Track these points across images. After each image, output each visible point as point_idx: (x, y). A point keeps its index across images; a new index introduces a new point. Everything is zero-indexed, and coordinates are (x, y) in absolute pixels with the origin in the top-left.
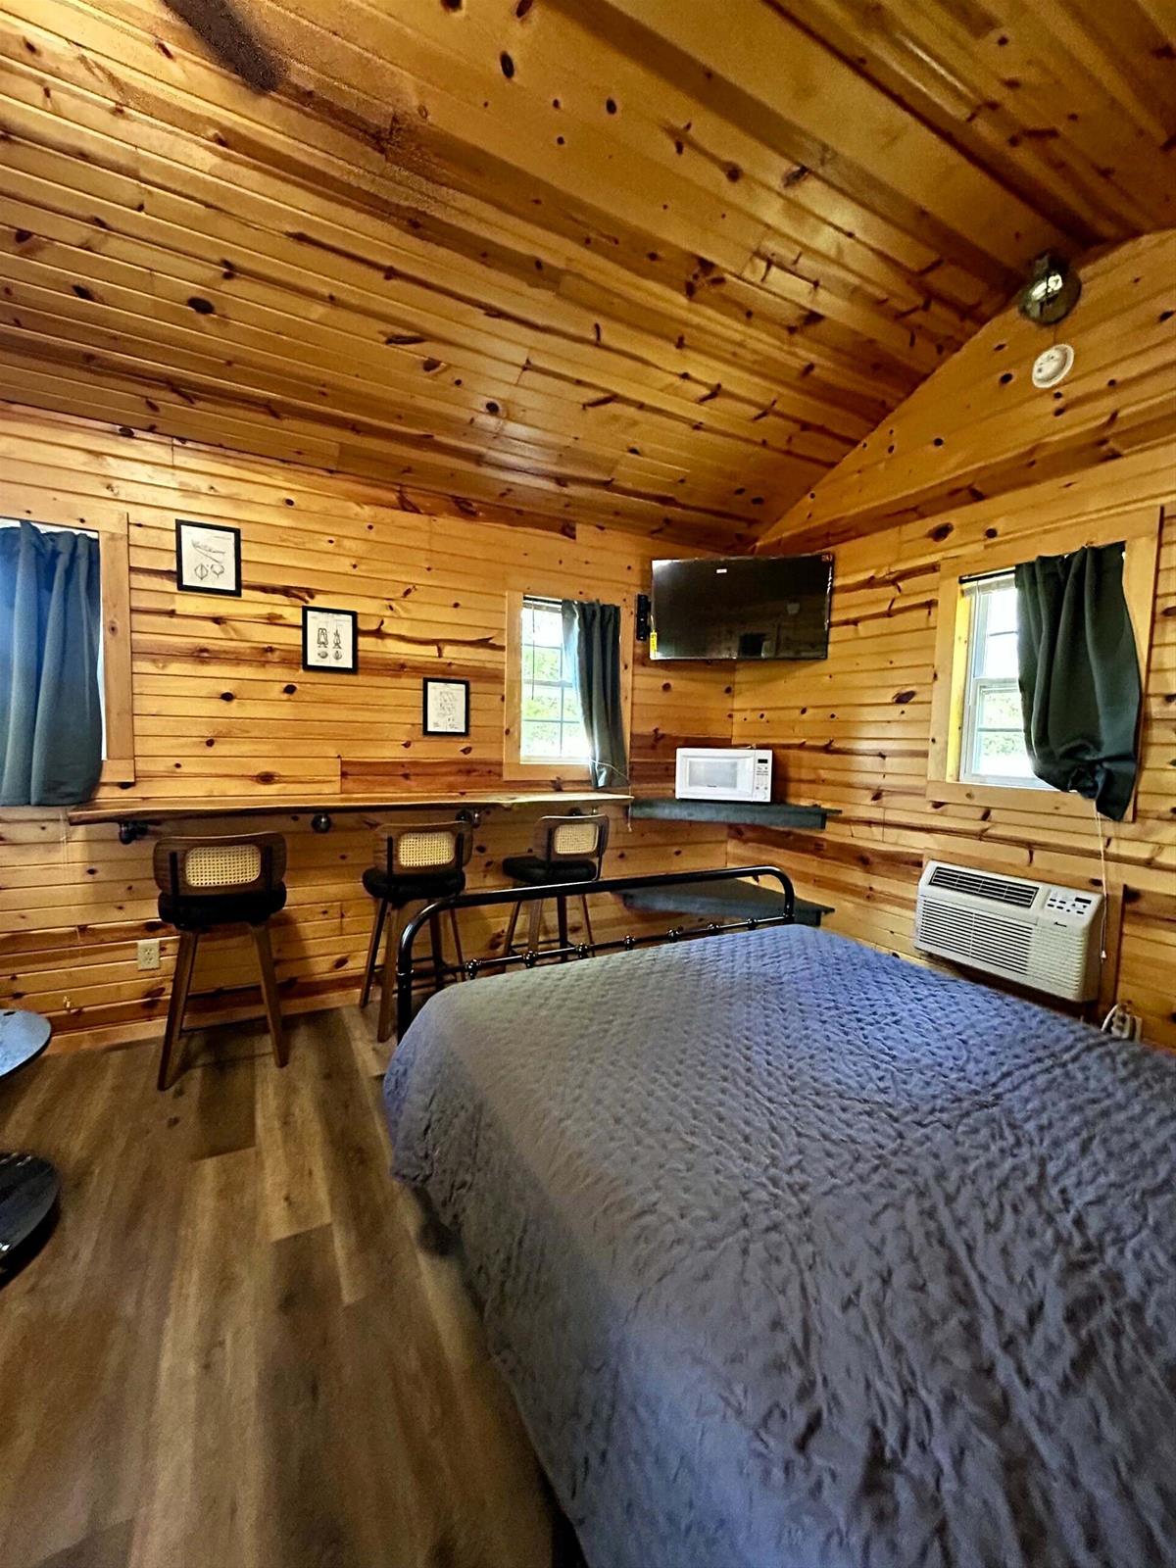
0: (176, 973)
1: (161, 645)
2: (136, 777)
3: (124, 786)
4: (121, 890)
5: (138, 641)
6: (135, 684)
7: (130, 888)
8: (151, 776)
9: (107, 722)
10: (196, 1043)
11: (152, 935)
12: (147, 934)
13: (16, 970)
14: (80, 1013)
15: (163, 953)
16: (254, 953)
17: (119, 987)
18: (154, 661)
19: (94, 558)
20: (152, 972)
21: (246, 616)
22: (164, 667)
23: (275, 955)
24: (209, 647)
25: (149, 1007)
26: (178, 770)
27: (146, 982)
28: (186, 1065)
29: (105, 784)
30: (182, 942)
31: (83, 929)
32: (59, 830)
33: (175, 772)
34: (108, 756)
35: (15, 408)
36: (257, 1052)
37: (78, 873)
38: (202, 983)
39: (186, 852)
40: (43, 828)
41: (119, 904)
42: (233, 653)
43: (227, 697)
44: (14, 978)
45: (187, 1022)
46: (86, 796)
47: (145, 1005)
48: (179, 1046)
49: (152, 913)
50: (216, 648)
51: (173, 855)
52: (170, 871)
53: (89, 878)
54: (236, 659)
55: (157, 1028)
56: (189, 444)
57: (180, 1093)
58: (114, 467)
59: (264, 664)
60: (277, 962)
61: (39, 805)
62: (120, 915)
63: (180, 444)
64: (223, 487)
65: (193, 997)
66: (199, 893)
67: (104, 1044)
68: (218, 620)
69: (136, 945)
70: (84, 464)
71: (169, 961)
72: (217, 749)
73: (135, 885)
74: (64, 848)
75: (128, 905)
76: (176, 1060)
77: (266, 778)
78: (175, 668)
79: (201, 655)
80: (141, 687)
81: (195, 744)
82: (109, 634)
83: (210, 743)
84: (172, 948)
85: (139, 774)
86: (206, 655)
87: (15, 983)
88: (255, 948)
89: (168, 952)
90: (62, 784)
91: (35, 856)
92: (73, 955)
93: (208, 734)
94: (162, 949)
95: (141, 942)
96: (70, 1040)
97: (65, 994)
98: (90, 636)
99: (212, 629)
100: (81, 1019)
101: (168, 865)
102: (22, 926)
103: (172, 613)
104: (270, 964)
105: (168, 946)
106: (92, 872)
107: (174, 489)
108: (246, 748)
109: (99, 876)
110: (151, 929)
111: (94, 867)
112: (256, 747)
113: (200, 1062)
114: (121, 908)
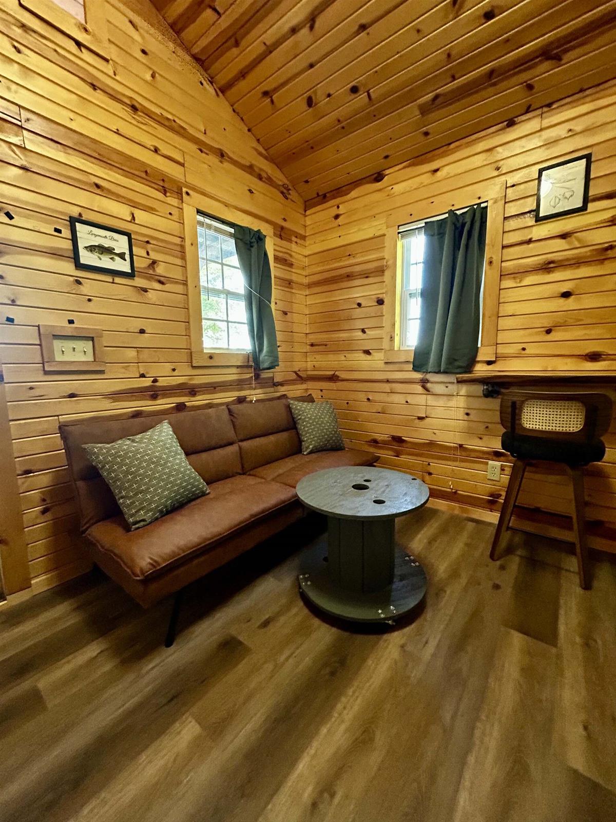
0: (508, 488)
1: (520, 266)
2: (496, 357)
3: (489, 363)
4: (482, 427)
5: (505, 267)
6: (501, 296)
7: (487, 427)
8: (505, 357)
9: (483, 324)
10: (517, 539)
11: (497, 459)
12: (494, 458)
13: (430, 460)
14: (455, 493)
15: (502, 472)
16: (569, 492)
17: (476, 485)
18: (514, 278)
19: (484, 220)
20: (495, 482)
21: (590, 225)
22: (520, 281)
23: (587, 498)
24: (556, 259)
25: (491, 503)
26: (523, 352)
27: (489, 487)
28: (510, 550)
29: (479, 362)
30: (513, 468)
31: (461, 446)
32: (453, 388)
33: (522, 353)
34: (482, 344)
35: (452, 146)
36: (562, 566)
37: (461, 414)
38: (524, 500)
39: (523, 402)
40: (447, 387)
41: (480, 436)
42: (573, 259)
43: (566, 295)
44: (429, 464)
45: (513, 522)
46: (469, 368)
47: (489, 502)
48: (506, 536)
49: (497, 445)
50: (560, 258)
51: (514, 404)
52: (511, 416)
53: (466, 417)
54: (577, 263)
55: (493, 517)
56: (554, 106)
57: (502, 568)
58: (502, 152)
59: (602, 261)
60: (587, 504)
61: (445, 372)
62: (480, 442)
63: (548, 109)
64: (578, 126)
65: (518, 507)
66: (530, 434)
67: (465, 515)
68: (564, 236)
69: (487, 463)
70: (485, 160)
71: (505, 479)
72: (554, 336)
73: (489, 425)
74: (455, 398)
75: (485, 438)
76: (503, 543)
77: (594, 357)
78: (529, 280)
79: (547, 267)
80: (504, 298)
81: (538, 333)
82: (488, 267)
83: (549, 332)
84: (508, 471)
85: (499, 355)
86: (552, 265)
87: (429, 466)
88: (571, 488)
89: (506, 472)
90: (456, 360)
91: (441, 402)
92: (455, 460)
93: (547, 324)
94: (503, 470)
95: (490, 462)
96: (448, 506)
97: (450, 480)
98: (478, 271)
99: (561, 244)
100: (456, 496)
101: (510, 410)
102: (434, 438)
103: (530, 241)
104: (582, 504)
105: (506, 469)
106: (467, 414)
107: (540, 147)
108: (578, 333)
109: (472, 417)
110: (497, 455)
111: (468, 411)
112: (587, 332)
113: (519, 552)
114: (481, 438)
